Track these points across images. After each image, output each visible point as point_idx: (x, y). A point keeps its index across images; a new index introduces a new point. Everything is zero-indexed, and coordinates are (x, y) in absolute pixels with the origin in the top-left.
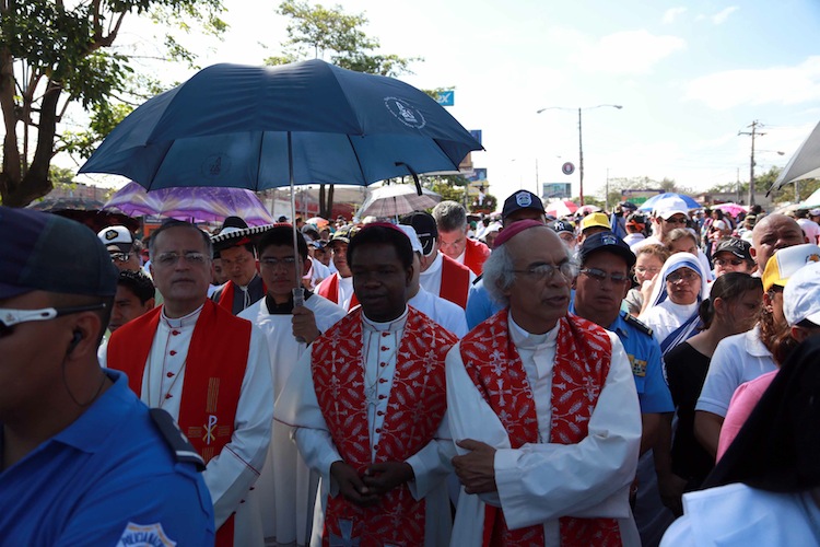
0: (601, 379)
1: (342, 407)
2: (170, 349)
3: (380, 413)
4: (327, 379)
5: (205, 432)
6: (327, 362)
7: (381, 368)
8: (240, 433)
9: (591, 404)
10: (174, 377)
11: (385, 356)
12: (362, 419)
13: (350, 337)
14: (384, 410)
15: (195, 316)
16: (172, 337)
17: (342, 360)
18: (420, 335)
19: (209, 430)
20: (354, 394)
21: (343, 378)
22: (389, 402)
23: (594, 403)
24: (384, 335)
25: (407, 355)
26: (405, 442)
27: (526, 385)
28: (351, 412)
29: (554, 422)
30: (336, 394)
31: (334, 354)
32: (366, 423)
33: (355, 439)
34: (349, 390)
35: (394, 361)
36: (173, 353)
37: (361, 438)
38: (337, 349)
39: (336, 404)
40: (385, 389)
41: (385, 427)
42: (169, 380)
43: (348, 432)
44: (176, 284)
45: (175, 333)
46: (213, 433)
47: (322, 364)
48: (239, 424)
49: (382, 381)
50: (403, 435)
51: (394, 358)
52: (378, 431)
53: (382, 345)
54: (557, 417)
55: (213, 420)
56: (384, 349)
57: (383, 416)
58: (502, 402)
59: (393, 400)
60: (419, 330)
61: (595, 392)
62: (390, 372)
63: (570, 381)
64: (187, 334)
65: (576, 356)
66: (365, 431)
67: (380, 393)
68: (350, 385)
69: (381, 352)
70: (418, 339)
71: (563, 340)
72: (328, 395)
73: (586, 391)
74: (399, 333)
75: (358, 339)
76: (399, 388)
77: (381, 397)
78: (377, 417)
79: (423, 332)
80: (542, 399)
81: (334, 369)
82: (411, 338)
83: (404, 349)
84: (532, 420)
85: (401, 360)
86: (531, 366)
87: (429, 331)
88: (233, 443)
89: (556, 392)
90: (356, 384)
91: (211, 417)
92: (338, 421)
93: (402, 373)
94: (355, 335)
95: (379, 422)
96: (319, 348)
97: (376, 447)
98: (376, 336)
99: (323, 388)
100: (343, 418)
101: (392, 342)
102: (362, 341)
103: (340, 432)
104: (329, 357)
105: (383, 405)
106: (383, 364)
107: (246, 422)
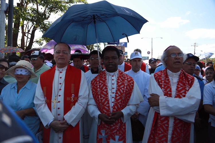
0: (191, 85)
1: (101, 97)
2: (60, 77)
3: (113, 97)
4: (96, 90)
5: (71, 99)
6: (96, 85)
7: (112, 85)
8: (80, 98)
9: (187, 91)
10: (61, 84)
11: (113, 82)
12: (107, 100)
13: (103, 78)
14: (114, 96)
15: (66, 68)
16: (60, 73)
17: (101, 84)
18: (122, 76)
19: (72, 98)
20: (105, 93)
21: (101, 89)
22: (116, 94)
23: (188, 91)
24: (113, 76)
25: (119, 81)
26: (120, 105)
27: (170, 84)
28: (104, 98)
29: (176, 94)
30: (99, 93)
31: (98, 82)
32: (108, 101)
33: (106, 105)
34: (103, 92)
35: (116, 83)
36: (61, 78)
37: (107, 105)
38: (99, 81)
39: (99, 96)
40: (114, 91)
41: (115, 101)
42: (60, 85)
43: (103, 104)
44: (59, 59)
45: (61, 72)
46: (73, 99)
47: (95, 86)
48: (80, 96)
49: (113, 88)
50: (120, 103)
51: (116, 82)
52: (113, 102)
53: (112, 79)
54: (177, 93)
55: (73, 95)
56: (113, 80)
57: (114, 98)
58: (163, 86)
59: (117, 93)
60: (122, 75)
61: (189, 88)
62: (115, 86)
63: (182, 85)
64: (64, 72)
65: (184, 79)
66: (108, 103)
67: (112, 92)
68: (103, 90)
69: (112, 81)
70: (122, 77)
71: (181, 76)
72: (97, 94)
73: (186, 88)
74: (117, 76)
75: (105, 78)
76: (118, 90)
77: (113, 93)
78: (112, 98)
79: (123, 75)
80: (174, 88)
81: (98, 87)
82: (120, 77)
83: (118, 79)
84: (170, 93)
85: (118, 82)
86: (172, 80)
87: (124, 75)
88: (78, 101)
89: (178, 87)
90: (105, 90)
91: (73, 94)
92: (100, 101)
93: (119, 86)
94: (104, 77)
95: (113, 100)
96: (93, 82)
97: (112, 107)
98: (110, 77)
99: (95, 92)
100: (102, 100)
101: (115, 78)
102: (106, 78)
103: (101, 104)
104: (97, 83)
105: (114, 95)
106: (113, 84)
107: (81, 96)
